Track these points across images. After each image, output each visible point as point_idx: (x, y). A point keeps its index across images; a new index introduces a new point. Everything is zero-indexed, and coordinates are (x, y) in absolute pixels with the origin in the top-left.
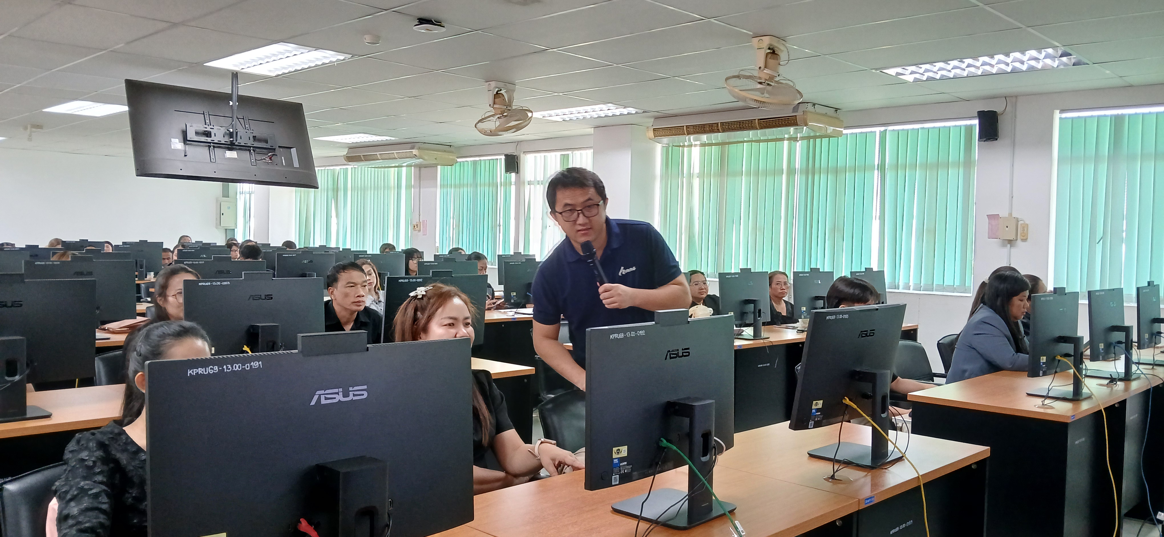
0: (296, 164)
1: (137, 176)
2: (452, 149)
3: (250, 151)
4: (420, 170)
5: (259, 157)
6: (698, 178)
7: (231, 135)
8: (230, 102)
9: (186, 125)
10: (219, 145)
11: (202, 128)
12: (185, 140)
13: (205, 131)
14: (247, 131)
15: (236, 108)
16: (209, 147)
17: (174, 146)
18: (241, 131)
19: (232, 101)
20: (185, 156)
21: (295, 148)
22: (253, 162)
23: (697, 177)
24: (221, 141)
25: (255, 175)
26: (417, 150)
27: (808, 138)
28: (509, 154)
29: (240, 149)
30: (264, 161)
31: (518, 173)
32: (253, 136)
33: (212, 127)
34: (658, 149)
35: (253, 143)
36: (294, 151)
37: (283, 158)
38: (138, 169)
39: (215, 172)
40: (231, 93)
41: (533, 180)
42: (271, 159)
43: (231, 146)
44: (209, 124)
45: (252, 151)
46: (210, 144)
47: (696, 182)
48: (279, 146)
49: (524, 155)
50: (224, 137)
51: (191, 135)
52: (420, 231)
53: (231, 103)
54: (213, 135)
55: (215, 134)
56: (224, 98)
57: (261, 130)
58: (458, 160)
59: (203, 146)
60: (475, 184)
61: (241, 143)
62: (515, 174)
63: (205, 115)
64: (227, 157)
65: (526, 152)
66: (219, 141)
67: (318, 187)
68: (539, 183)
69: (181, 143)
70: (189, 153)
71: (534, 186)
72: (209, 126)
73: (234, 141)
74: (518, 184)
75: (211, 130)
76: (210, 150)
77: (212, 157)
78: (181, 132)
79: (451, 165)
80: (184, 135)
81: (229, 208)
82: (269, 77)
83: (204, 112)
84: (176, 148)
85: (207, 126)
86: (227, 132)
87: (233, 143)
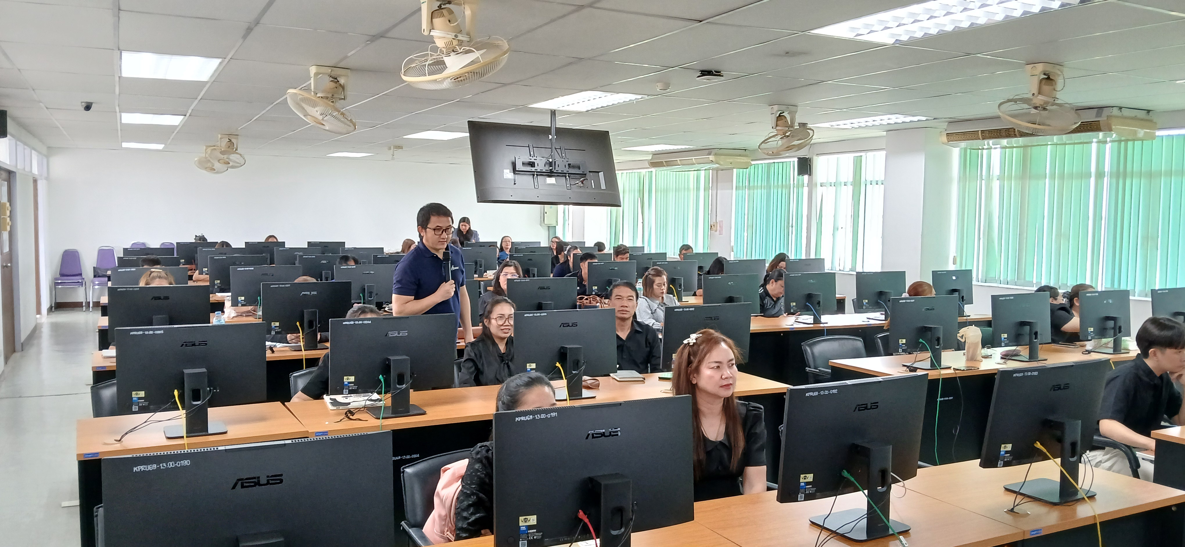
0: (603, 187)
1: (478, 202)
2: (747, 152)
4: (717, 173)
5: (573, 182)
6: (998, 181)
7: (550, 164)
8: (550, 136)
9: (515, 158)
10: (541, 174)
11: (527, 159)
12: (515, 170)
13: (530, 162)
14: (563, 160)
15: (554, 141)
16: (534, 175)
17: (506, 176)
18: (558, 160)
19: (551, 134)
20: (515, 184)
21: (602, 172)
22: (568, 186)
23: (998, 179)
24: (542, 170)
25: (570, 198)
26: (713, 156)
27: (1120, 141)
28: (802, 157)
29: (557, 176)
30: (577, 185)
31: (810, 175)
32: (569, 164)
33: (536, 158)
34: (956, 152)
35: (568, 170)
36: (601, 174)
37: (592, 181)
38: (480, 197)
39: (538, 197)
40: (550, 126)
41: (825, 181)
42: (582, 183)
43: (550, 174)
44: (533, 155)
45: (567, 177)
46: (533, 173)
47: (996, 185)
48: (589, 171)
49: (817, 157)
50: (545, 166)
51: (519, 167)
52: (716, 231)
53: (550, 137)
54: (536, 165)
55: (538, 164)
56: (544, 132)
57: (574, 157)
58: (753, 163)
59: (528, 175)
60: (768, 186)
61: (558, 171)
62: (808, 176)
63: (530, 148)
64: (547, 183)
65: (819, 155)
66: (540, 170)
67: (622, 206)
68: (831, 184)
69: (511, 174)
70: (517, 182)
71: (826, 187)
72: (533, 157)
73: (553, 169)
74: (810, 186)
75: (534, 161)
76: (535, 178)
77: (536, 184)
78: (511, 163)
79: (747, 169)
80: (514, 166)
81: (551, 207)
82: (581, 113)
83: (529, 145)
84: (508, 178)
85: (531, 158)
86: (548, 161)
87: (552, 171)
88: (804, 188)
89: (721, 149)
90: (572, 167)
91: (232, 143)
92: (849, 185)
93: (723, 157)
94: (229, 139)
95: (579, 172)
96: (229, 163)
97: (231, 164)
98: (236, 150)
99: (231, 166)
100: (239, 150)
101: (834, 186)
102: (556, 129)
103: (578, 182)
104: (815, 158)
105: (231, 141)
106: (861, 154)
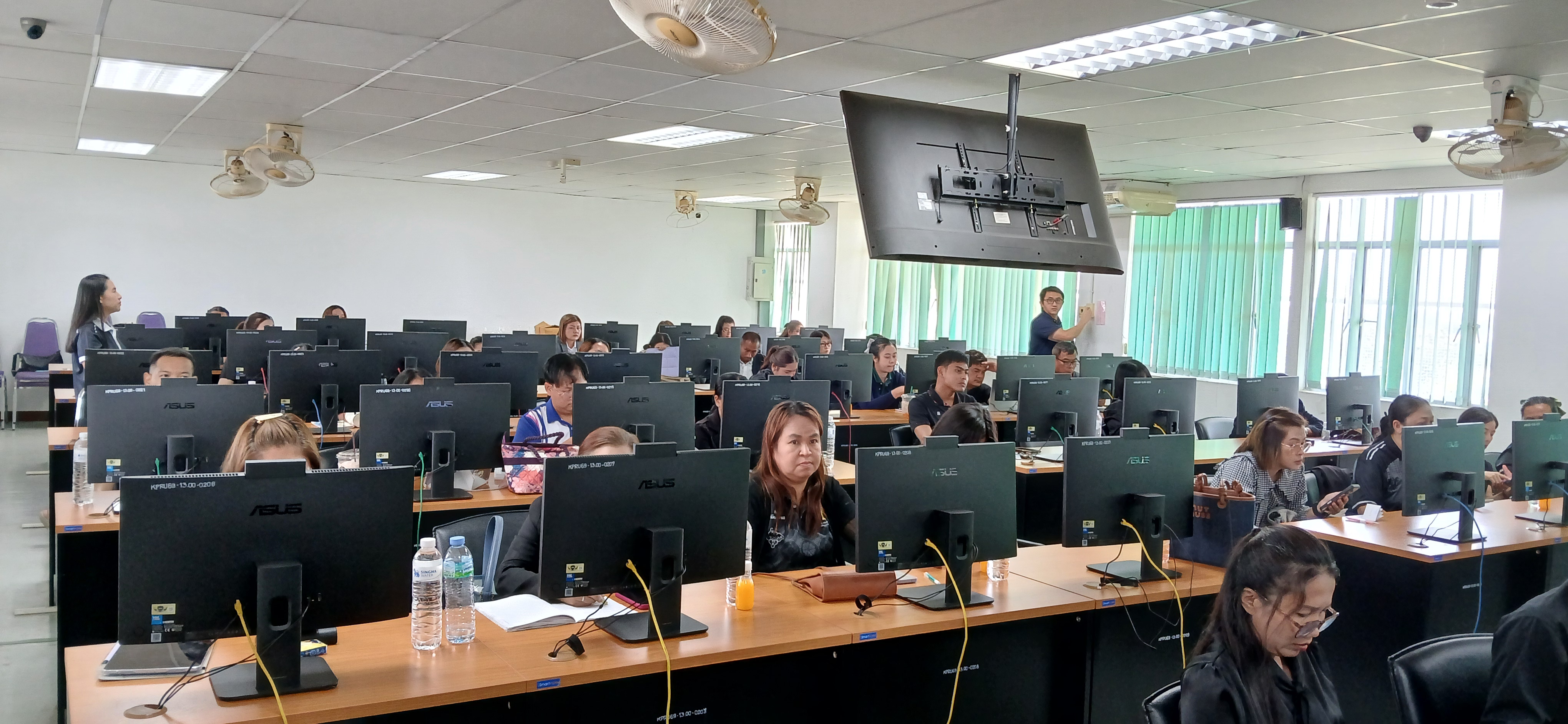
0: (1092, 233)
1: (871, 258)
2: (1170, 188)
3: (1027, 211)
5: (1039, 221)
7: (1004, 184)
8: (1006, 126)
9: (939, 169)
10: (985, 203)
11: (960, 173)
13: (964, 178)
14: (1026, 176)
15: (1014, 137)
16: (971, 206)
17: (922, 205)
18: (1018, 177)
19: (1008, 125)
20: (939, 222)
21: (1086, 205)
22: (1033, 230)
24: (989, 195)
25: (1039, 254)
28: (1287, 197)
29: (1013, 209)
30: (1048, 228)
31: (1301, 229)
33: (977, 172)
35: (1033, 197)
36: (1085, 208)
37: (1072, 221)
38: (873, 247)
39: (983, 250)
42: (1055, 224)
43: (1000, 204)
44: (972, 165)
45: (1030, 211)
46: (972, 201)
48: (1067, 202)
49: (1315, 198)
50: (993, 188)
51: (948, 187)
53: (1008, 129)
54: (978, 185)
55: (981, 183)
56: (995, 122)
57: (1042, 173)
58: (1178, 206)
59: (961, 204)
60: (1205, 246)
61: (1016, 198)
62: (1295, 231)
63: (960, 150)
64: (997, 222)
65: (1317, 194)
66: (985, 195)
67: (1123, 272)
68: (1345, 246)
69: (931, 201)
70: (943, 218)
71: (1335, 250)
72: (970, 169)
73: (1009, 194)
74: (1299, 247)
75: (974, 176)
76: (973, 211)
77: (977, 223)
78: (932, 180)
79: (1165, 215)
80: (936, 187)
81: (764, 271)
82: (1070, 81)
83: (957, 144)
84: (924, 209)
85: (967, 170)
86: (998, 178)
87: (1005, 198)
88: (1285, 250)
89: (1132, 180)
90: (1037, 192)
91: (291, 139)
92: (1387, 248)
93: (1138, 194)
94: (285, 133)
95: (1053, 201)
96: (284, 177)
97: (288, 178)
98: (297, 153)
99: (287, 182)
100: (303, 153)
101: (1351, 248)
102: (1017, 115)
103: (1049, 222)
104: (1311, 201)
105: (288, 135)
106: (1415, 195)
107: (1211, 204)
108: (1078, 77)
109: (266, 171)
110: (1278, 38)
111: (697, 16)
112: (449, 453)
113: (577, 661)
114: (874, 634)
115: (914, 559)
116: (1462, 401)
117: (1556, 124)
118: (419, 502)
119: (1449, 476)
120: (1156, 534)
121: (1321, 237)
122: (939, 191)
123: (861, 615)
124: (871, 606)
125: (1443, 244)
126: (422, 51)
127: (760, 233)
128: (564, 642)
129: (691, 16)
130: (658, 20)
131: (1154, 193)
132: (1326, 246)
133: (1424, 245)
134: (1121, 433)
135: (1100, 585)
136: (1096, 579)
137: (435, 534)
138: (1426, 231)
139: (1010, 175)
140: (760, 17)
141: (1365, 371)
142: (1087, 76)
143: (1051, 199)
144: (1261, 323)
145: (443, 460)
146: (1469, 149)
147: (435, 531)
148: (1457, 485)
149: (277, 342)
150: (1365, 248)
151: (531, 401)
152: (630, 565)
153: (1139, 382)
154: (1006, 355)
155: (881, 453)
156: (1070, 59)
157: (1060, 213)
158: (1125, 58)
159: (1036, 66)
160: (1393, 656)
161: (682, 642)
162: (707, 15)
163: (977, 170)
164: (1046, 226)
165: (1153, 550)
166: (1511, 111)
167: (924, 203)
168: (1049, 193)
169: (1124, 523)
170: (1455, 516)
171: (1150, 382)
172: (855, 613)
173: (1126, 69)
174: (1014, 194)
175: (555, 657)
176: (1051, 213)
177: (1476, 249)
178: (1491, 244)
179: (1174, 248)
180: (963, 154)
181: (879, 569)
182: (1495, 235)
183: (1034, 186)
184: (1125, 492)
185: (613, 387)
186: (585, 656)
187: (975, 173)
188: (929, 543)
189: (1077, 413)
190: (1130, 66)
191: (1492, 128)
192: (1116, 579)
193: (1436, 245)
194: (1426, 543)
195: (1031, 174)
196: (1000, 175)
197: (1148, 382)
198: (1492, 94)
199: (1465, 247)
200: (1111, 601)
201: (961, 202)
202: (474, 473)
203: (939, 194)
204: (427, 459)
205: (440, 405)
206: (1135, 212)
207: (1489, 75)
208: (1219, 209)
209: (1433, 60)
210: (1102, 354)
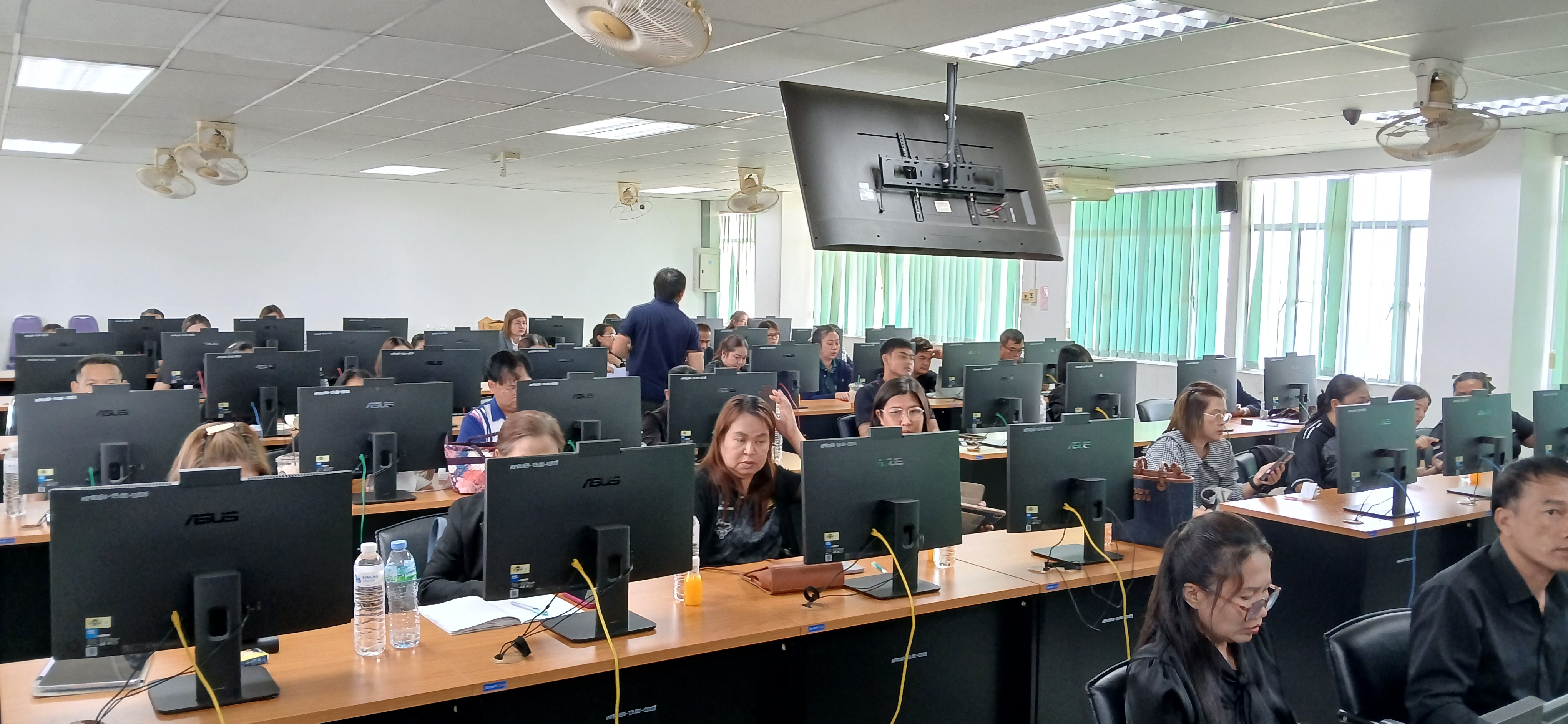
0: (1031, 220)
1: (815, 249)
2: (1108, 174)
3: (968, 199)
5: (981, 209)
7: (944, 172)
8: (945, 115)
9: (880, 159)
10: (926, 192)
11: (901, 162)
13: (904, 167)
14: (963, 165)
15: (953, 127)
16: (912, 195)
17: (864, 195)
18: (958, 166)
19: (947, 114)
20: (881, 211)
21: (1025, 192)
22: (974, 218)
24: (929, 185)
25: (980, 242)
28: (1224, 180)
29: (954, 197)
30: (988, 216)
31: (1237, 211)
33: (917, 161)
35: (973, 186)
36: (1024, 196)
37: (1012, 209)
38: (816, 238)
39: (925, 239)
41: (1267, 222)
42: (996, 212)
43: (941, 193)
44: (912, 155)
45: (971, 200)
46: (913, 191)
48: (1008, 190)
49: (1249, 182)
50: (934, 177)
51: (889, 177)
52: (1035, 303)
53: (947, 117)
54: (918, 174)
55: (921, 172)
56: (935, 110)
57: (982, 161)
58: (1117, 191)
59: (902, 193)
60: (1144, 230)
61: (956, 187)
62: (1232, 213)
63: (901, 140)
64: (938, 211)
65: (1252, 177)
66: (926, 184)
67: (1063, 259)
68: (1281, 227)
69: (873, 191)
70: (884, 208)
71: (1270, 232)
72: (911, 158)
73: (949, 183)
74: (1236, 229)
75: (914, 165)
76: (915, 200)
77: (919, 213)
78: (874, 170)
79: (1105, 200)
80: (877, 176)
81: (710, 262)
82: (1007, 69)
83: (897, 134)
84: (866, 200)
85: (908, 159)
86: (939, 167)
87: (946, 187)
88: (1222, 233)
89: (1072, 166)
90: (978, 180)
91: (223, 136)
92: (1320, 229)
93: (1078, 180)
94: (216, 131)
95: (992, 190)
96: (217, 175)
97: (221, 176)
98: (229, 151)
99: (220, 181)
100: (236, 151)
101: (1286, 230)
102: (956, 103)
103: (989, 210)
104: (1246, 184)
105: (220, 133)
106: (1346, 176)
107: (1149, 189)
108: (1015, 66)
109: (198, 170)
110: (1209, 25)
111: (630, 9)
112: (391, 456)
113: (524, 662)
114: (822, 625)
115: (861, 549)
116: (1395, 378)
117: (1480, 105)
118: (362, 504)
119: (1382, 453)
120: (1098, 517)
121: (1256, 220)
122: (880, 180)
123: (809, 607)
124: (819, 597)
125: (1374, 226)
126: (353, 47)
127: (705, 224)
128: (510, 644)
129: (624, 9)
130: (591, 14)
131: (1093, 178)
132: (1262, 228)
133: (1356, 226)
134: (1062, 418)
135: (1044, 570)
136: (1041, 563)
137: (378, 537)
138: (1358, 211)
139: (950, 164)
140: (694, 10)
141: (1301, 351)
142: (1024, 65)
143: (991, 187)
144: (1200, 306)
145: (385, 462)
146: (1396, 132)
147: (378, 534)
148: (1389, 462)
149: (213, 344)
150: (1299, 229)
151: (476, 399)
152: (576, 564)
153: (1081, 367)
154: (953, 342)
155: (826, 445)
156: (1007, 48)
157: (999, 201)
158: (1062, 47)
159: (974, 55)
160: (1329, 632)
161: (629, 640)
162: (640, 8)
163: (917, 159)
164: (986, 214)
165: (1096, 533)
166: (1436, 93)
167: (866, 192)
168: (988, 182)
169: (1067, 507)
170: (1389, 492)
171: (1092, 366)
172: (804, 605)
173: (1062, 57)
174: (955, 183)
175: (501, 659)
176: (990, 201)
177: (1406, 228)
178: (1421, 224)
179: (1114, 233)
180: (903, 143)
181: (826, 561)
182: (1424, 215)
183: (974, 174)
184: (1067, 477)
185: (557, 383)
186: (532, 658)
187: (916, 163)
188: (875, 533)
189: (1021, 399)
190: (1066, 54)
191: (1418, 111)
192: (1059, 563)
193: (1367, 225)
194: (1362, 519)
195: (970, 162)
196: (940, 164)
197: (1090, 367)
198: (1417, 77)
199: (1395, 227)
200: (1056, 585)
201: (901, 192)
202: (417, 474)
203: (880, 183)
204: (369, 461)
205: (380, 406)
206: (1074, 198)
207: (1414, 59)
208: (1157, 193)
209: (1360, 44)
210: (1046, 339)
